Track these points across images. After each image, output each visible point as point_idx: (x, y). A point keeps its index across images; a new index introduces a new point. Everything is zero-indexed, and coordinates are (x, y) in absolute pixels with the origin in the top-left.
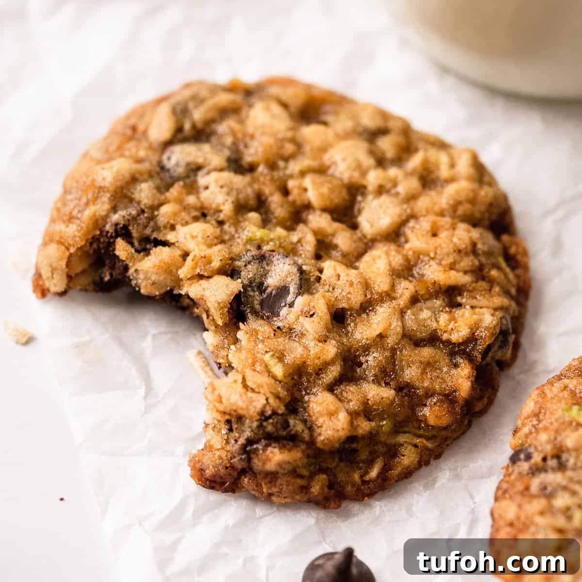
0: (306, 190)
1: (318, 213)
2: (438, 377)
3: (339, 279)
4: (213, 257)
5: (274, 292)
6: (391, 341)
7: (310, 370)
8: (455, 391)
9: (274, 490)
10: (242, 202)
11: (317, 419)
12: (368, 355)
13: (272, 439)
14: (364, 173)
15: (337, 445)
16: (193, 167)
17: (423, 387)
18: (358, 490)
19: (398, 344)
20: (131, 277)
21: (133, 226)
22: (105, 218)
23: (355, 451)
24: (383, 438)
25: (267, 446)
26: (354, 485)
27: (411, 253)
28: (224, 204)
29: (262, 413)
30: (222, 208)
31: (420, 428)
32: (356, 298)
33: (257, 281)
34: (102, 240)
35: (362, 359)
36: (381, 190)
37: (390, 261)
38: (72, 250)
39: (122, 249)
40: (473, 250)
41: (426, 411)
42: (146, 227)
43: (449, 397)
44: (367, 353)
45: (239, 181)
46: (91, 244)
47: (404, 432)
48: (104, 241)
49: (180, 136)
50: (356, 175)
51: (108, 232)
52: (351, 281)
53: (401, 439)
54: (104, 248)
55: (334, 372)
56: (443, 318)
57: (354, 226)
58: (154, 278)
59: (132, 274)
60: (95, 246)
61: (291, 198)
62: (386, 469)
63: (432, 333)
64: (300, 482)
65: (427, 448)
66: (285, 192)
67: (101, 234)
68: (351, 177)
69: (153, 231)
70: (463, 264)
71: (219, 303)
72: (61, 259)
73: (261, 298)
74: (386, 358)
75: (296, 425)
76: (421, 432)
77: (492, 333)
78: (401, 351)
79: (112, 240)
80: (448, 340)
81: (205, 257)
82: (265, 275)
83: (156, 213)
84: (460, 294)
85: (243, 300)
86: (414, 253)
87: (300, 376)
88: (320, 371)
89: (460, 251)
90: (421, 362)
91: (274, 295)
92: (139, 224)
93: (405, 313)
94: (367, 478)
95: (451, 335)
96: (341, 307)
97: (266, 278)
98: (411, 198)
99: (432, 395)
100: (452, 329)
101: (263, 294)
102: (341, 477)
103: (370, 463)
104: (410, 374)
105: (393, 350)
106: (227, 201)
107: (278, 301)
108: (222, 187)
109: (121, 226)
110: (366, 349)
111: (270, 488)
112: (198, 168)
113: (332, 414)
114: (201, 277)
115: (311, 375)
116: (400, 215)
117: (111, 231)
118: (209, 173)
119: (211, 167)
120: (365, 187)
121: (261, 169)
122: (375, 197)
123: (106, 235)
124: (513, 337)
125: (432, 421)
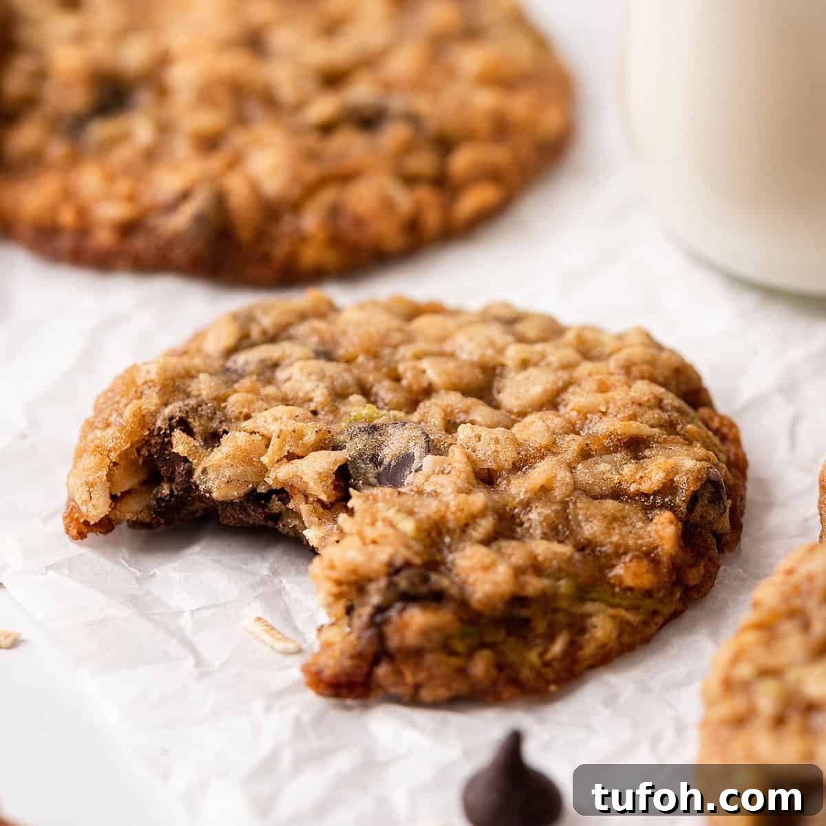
0: (424, 372)
1: (443, 392)
2: (631, 532)
3: (480, 440)
4: (305, 431)
5: (393, 463)
6: (558, 493)
7: (451, 525)
8: (656, 548)
9: (422, 676)
10: (339, 389)
11: (468, 576)
12: (530, 511)
13: (408, 598)
14: (501, 351)
15: (500, 606)
16: (269, 363)
17: (611, 543)
18: (539, 675)
19: (569, 496)
20: (198, 482)
21: (194, 418)
22: (154, 415)
23: (527, 622)
24: (564, 604)
25: (403, 610)
26: (532, 668)
27: (574, 414)
28: (313, 390)
29: (390, 564)
30: (312, 395)
31: (614, 595)
32: (507, 455)
33: (369, 452)
34: (153, 442)
35: (524, 518)
36: (525, 364)
37: (548, 426)
38: (114, 457)
39: (181, 444)
40: (659, 404)
41: (619, 570)
42: (211, 419)
43: (649, 555)
44: (528, 509)
45: (331, 368)
46: (139, 451)
47: (594, 600)
48: (156, 443)
49: (245, 343)
50: (490, 352)
51: (160, 429)
52: (497, 438)
53: (589, 607)
54: (157, 451)
55: (485, 525)
56: (629, 469)
57: (496, 406)
58: (228, 473)
59: (199, 477)
60: (144, 452)
61: (404, 382)
62: (573, 647)
63: (615, 487)
64: (455, 661)
65: (628, 623)
66: (397, 379)
67: (151, 432)
68: (483, 355)
69: (221, 422)
70: (646, 417)
71: (320, 474)
72: (99, 469)
73: (377, 471)
74: (556, 512)
75: (439, 581)
76: (616, 600)
77: (697, 478)
78: (575, 503)
79: (166, 440)
80: (638, 490)
81: (294, 431)
82: (380, 445)
83: (223, 405)
84: (648, 447)
85: (351, 472)
86: (579, 412)
87: (440, 534)
88: (465, 527)
89: (640, 405)
90: (605, 516)
91: (394, 466)
92: (201, 416)
93: (575, 468)
94: (549, 656)
95: (640, 484)
96: (486, 467)
97: (381, 449)
98: (568, 366)
99: (625, 553)
100: (641, 477)
101: (379, 467)
102: (512, 657)
103: (551, 638)
104: (591, 529)
105: (565, 504)
106: (317, 386)
107: (399, 471)
108: (310, 374)
109: (178, 419)
110: (527, 505)
111: (414, 674)
112: (275, 365)
113: (486, 568)
114: (291, 457)
115: (454, 531)
116: (555, 382)
117: (163, 427)
118: (291, 364)
119: (294, 358)
120: (503, 366)
121: (361, 359)
122: (518, 372)
123: (159, 435)
124: (730, 501)
125: (629, 581)
